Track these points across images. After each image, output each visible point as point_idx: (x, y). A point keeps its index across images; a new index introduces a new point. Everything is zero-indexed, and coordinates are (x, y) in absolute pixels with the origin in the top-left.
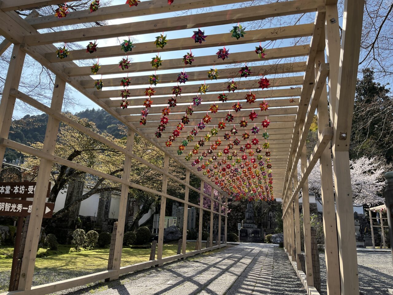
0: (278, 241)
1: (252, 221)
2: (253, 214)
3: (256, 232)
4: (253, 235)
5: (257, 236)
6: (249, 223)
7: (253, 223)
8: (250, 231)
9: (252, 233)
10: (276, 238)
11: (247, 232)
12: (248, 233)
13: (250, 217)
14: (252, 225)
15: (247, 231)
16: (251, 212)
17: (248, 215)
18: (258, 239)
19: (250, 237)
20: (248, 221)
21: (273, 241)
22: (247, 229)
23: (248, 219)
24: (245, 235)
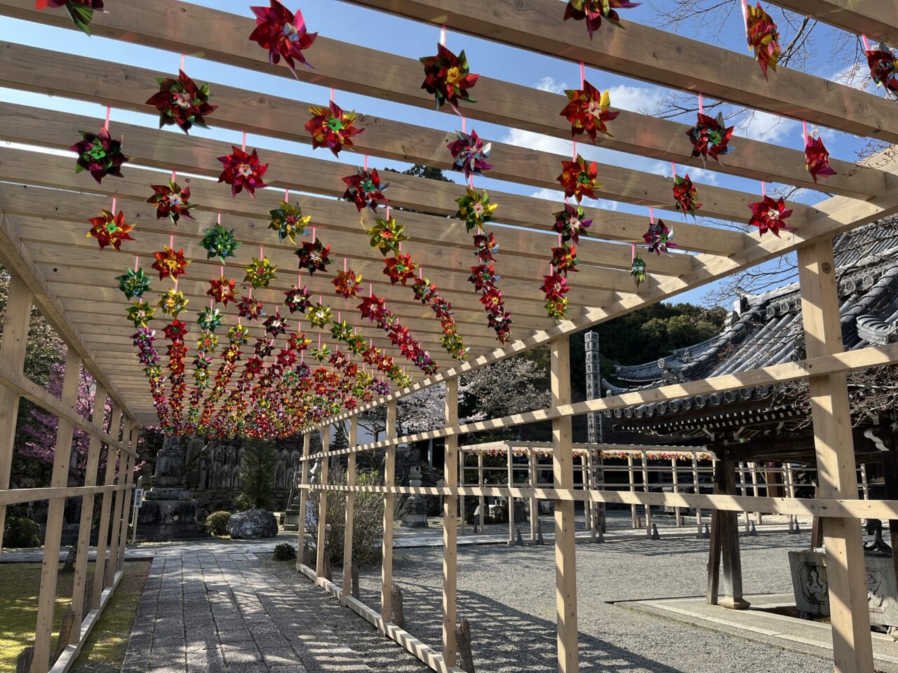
0: (246, 529)
1: (175, 480)
2: (180, 462)
3: (184, 510)
4: (176, 518)
5: (188, 519)
6: (168, 486)
7: (179, 485)
8: (169, 506)
9: (175, 513)
10: (241, 522)
11: (158, 512)
12: (162, 513)
13: (172, 468)
14: (175, 491)
15: (158, 507)
16: (174, 456)
17: (167, 463)
18: (191, 527)
19: (167, 525)
20: (164, 481)
21: (234, 530)
22: (158, 502)
23: (164, 475)
24: (151, 518)
